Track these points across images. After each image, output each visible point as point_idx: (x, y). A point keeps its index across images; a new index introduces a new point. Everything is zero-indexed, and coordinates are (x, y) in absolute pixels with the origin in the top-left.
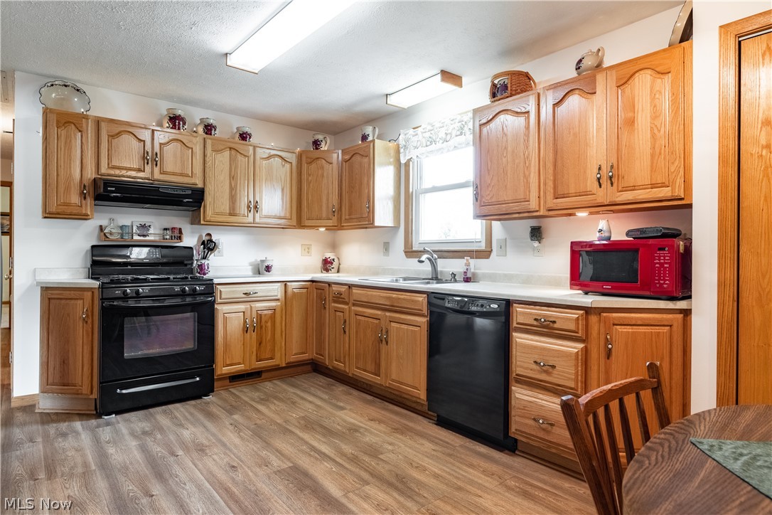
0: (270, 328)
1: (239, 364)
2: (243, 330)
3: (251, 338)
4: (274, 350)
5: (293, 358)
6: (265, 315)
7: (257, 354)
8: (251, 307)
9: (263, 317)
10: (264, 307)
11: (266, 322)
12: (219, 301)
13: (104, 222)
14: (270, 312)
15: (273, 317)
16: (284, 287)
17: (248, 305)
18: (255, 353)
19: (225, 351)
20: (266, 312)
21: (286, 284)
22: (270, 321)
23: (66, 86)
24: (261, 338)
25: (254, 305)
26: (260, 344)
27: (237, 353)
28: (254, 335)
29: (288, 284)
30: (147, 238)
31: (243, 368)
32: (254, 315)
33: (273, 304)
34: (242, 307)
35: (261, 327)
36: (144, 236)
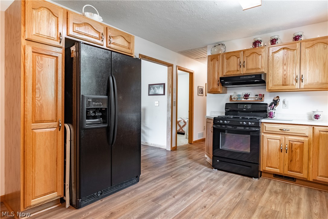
0: (299, 153)
1: (276, 168)
2: (279, 150)
3: (284, 156)
4: (302, 168)
5: (319, 178)
6: (295, 145)
7: (288, 167)
8: (285, 138)
9: (293, 145)
10: (295, 139)
11: (296, 149)
12: (264, 131)
13: (232, 94)
14: (299, 143)
15: (302, 146)
16: (312, 129)
17: (283, 137)
18: (287, 165)
19: (267, 159)
20: (295, 143)
21: (313, 127)
22: (299, 149)
23: (219, 45)
24: (292, 158)
25: (287, 137)
26: (291, 161)
27: (275, 161)
28: (287, 155)
29: (315, 127)
30: (248, 100)
31: (279, 172)
32: (287, 143)
33: (302, 139)
34: (279, 137)
35: (292, 151)
36: (247, 99)
